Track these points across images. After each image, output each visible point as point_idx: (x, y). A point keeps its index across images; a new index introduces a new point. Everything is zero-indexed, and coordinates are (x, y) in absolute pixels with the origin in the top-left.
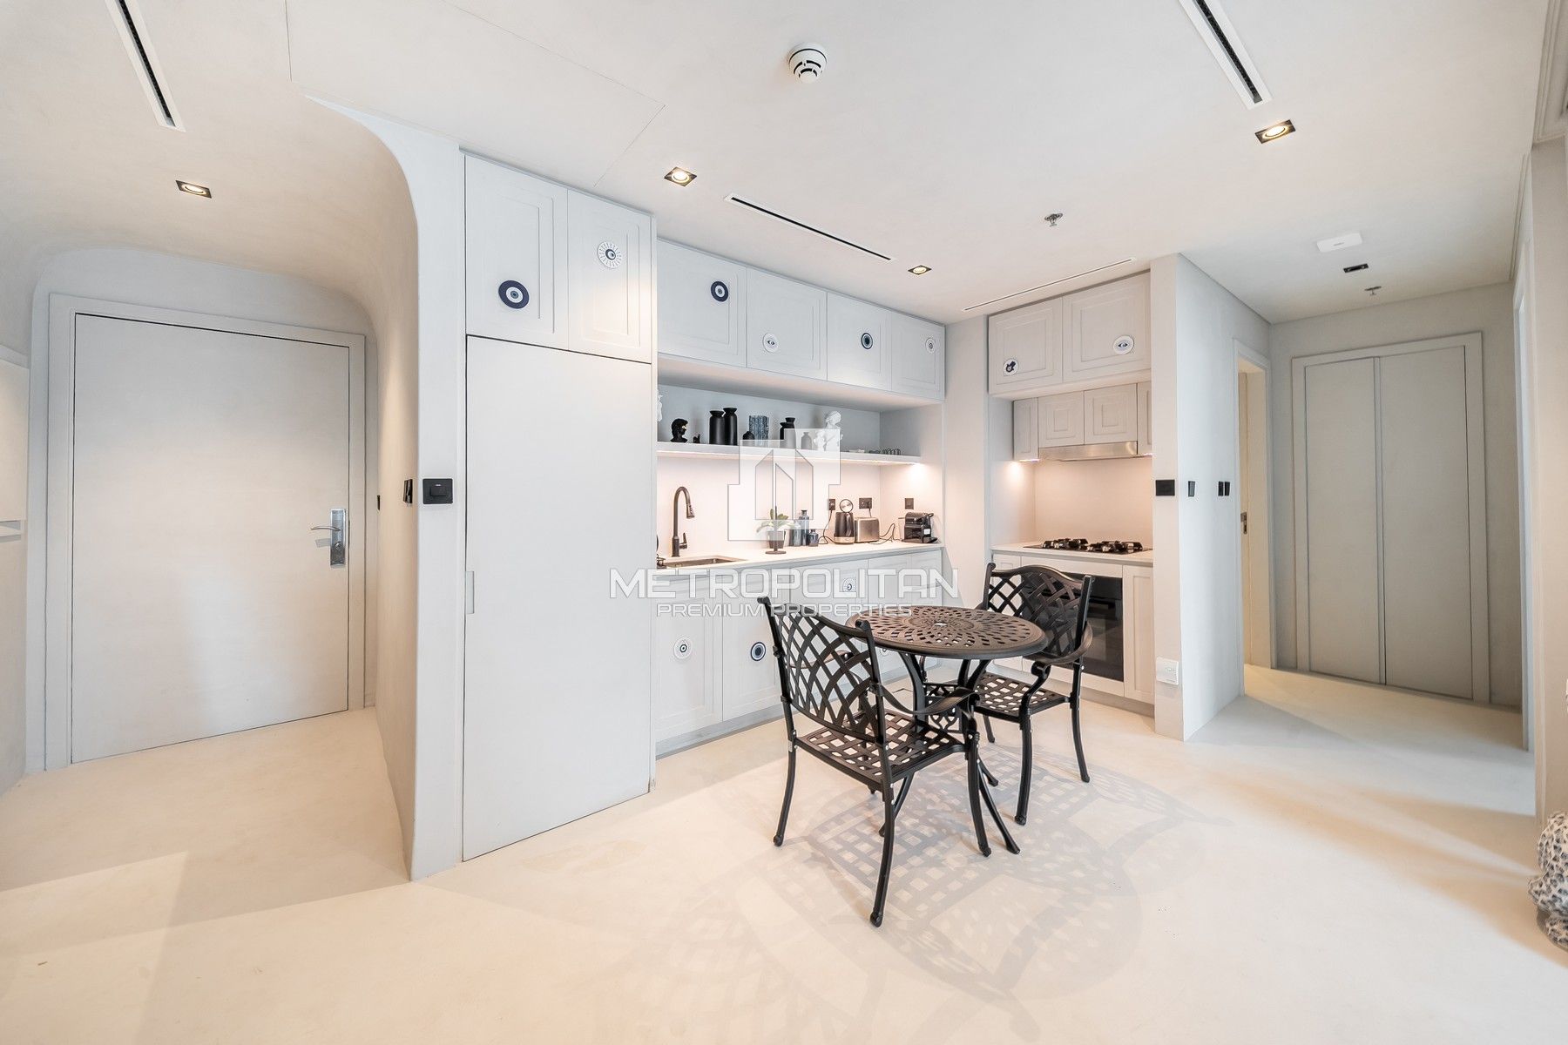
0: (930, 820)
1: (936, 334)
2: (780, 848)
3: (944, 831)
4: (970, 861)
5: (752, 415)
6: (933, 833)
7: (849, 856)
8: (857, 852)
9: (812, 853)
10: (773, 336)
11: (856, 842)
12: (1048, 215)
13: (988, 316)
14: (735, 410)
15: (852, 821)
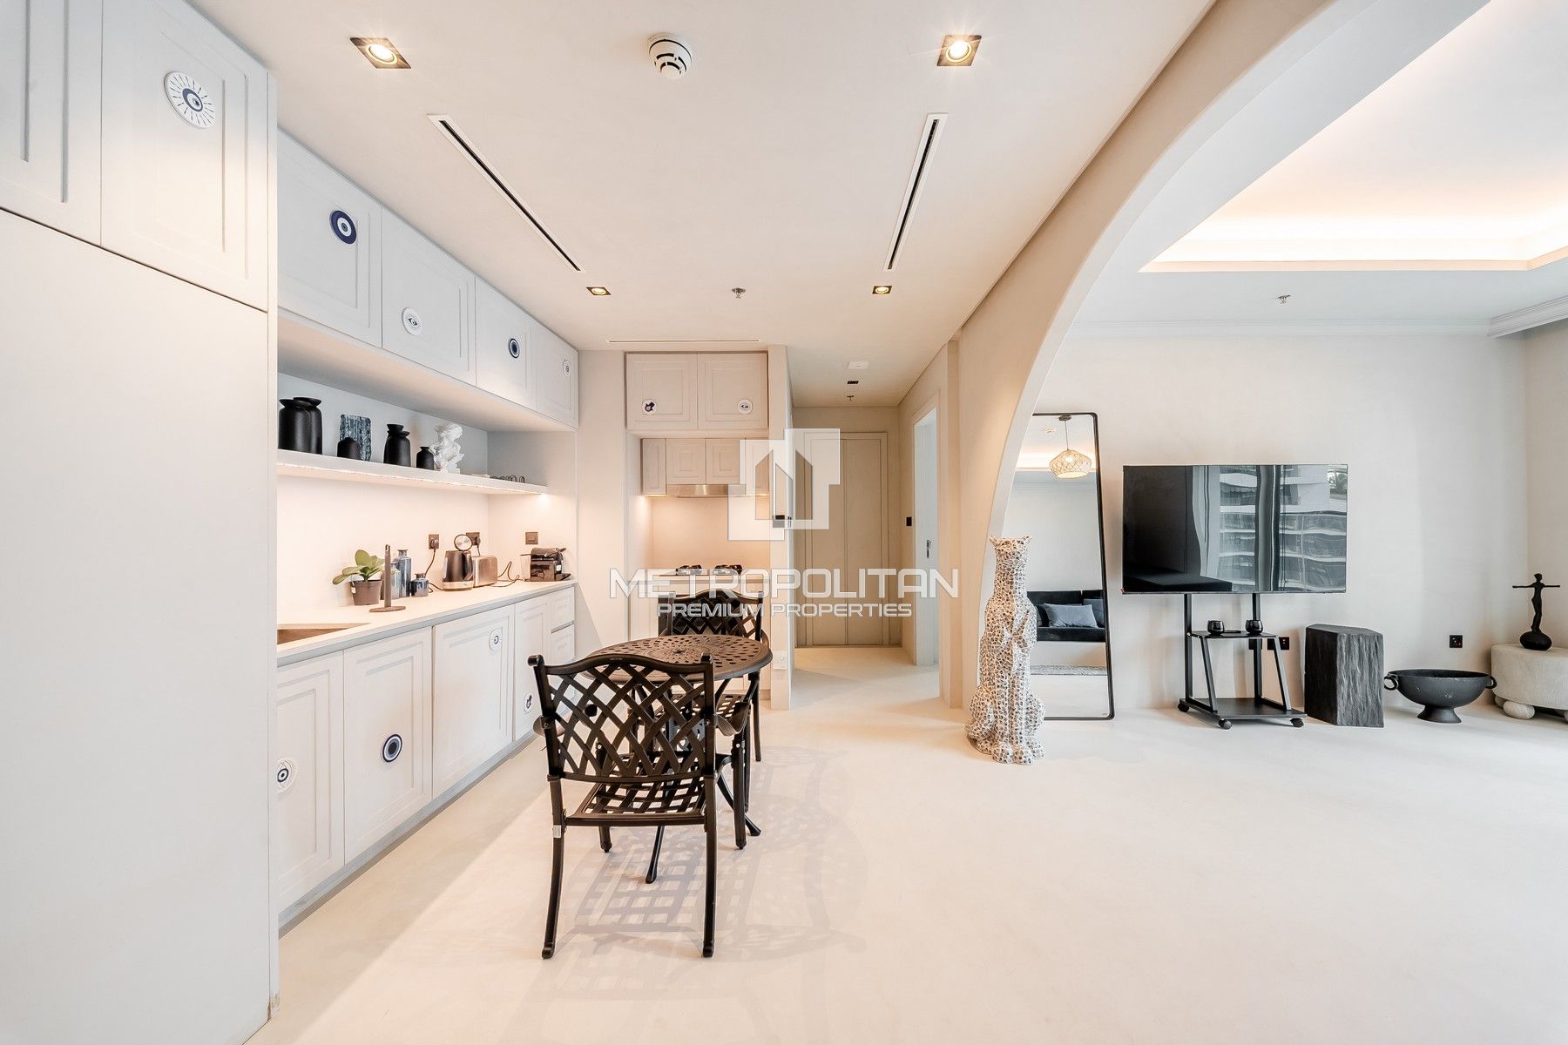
0: (678, 846)
1: (571, 356)
2: (547, 961)
3: (696, 848)
4: (734, 860)
5: (348, 414)
6: (690, 855)
7: (634, 919)
8: (638, 911)
9: (595, 940)
10: (415, 314)
11: (630, 903)
12: (735, 287)
13: (625, 353)
14: (318, 402)
15: (608, 889)
